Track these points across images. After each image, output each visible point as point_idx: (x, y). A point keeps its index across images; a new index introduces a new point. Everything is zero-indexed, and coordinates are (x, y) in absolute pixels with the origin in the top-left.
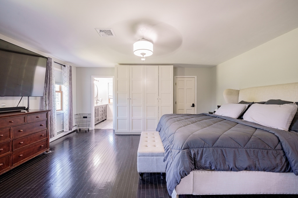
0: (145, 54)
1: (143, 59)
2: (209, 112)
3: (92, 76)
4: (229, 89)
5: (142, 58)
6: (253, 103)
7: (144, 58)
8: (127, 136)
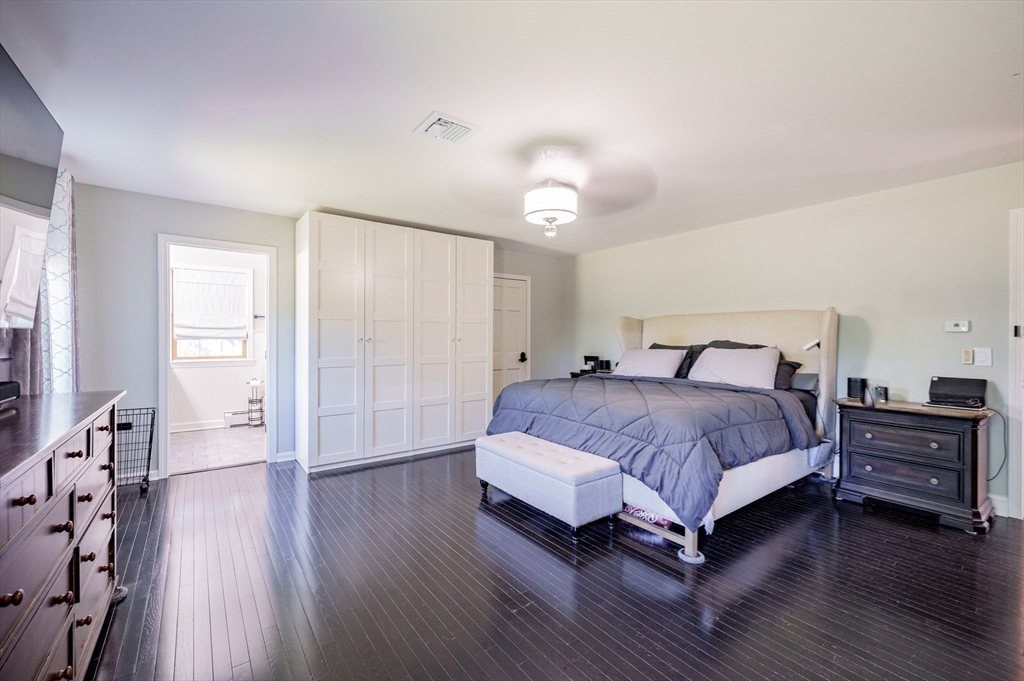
0: (554, 219)
1: (548, 234)
2: (572, 373)
3: (161, 237)
4: (627, 318)
5: (548, 230)
6: (704, 347)
7: (551, 230)
8: (355, 475)
